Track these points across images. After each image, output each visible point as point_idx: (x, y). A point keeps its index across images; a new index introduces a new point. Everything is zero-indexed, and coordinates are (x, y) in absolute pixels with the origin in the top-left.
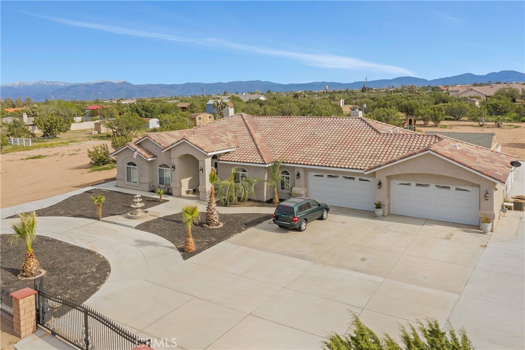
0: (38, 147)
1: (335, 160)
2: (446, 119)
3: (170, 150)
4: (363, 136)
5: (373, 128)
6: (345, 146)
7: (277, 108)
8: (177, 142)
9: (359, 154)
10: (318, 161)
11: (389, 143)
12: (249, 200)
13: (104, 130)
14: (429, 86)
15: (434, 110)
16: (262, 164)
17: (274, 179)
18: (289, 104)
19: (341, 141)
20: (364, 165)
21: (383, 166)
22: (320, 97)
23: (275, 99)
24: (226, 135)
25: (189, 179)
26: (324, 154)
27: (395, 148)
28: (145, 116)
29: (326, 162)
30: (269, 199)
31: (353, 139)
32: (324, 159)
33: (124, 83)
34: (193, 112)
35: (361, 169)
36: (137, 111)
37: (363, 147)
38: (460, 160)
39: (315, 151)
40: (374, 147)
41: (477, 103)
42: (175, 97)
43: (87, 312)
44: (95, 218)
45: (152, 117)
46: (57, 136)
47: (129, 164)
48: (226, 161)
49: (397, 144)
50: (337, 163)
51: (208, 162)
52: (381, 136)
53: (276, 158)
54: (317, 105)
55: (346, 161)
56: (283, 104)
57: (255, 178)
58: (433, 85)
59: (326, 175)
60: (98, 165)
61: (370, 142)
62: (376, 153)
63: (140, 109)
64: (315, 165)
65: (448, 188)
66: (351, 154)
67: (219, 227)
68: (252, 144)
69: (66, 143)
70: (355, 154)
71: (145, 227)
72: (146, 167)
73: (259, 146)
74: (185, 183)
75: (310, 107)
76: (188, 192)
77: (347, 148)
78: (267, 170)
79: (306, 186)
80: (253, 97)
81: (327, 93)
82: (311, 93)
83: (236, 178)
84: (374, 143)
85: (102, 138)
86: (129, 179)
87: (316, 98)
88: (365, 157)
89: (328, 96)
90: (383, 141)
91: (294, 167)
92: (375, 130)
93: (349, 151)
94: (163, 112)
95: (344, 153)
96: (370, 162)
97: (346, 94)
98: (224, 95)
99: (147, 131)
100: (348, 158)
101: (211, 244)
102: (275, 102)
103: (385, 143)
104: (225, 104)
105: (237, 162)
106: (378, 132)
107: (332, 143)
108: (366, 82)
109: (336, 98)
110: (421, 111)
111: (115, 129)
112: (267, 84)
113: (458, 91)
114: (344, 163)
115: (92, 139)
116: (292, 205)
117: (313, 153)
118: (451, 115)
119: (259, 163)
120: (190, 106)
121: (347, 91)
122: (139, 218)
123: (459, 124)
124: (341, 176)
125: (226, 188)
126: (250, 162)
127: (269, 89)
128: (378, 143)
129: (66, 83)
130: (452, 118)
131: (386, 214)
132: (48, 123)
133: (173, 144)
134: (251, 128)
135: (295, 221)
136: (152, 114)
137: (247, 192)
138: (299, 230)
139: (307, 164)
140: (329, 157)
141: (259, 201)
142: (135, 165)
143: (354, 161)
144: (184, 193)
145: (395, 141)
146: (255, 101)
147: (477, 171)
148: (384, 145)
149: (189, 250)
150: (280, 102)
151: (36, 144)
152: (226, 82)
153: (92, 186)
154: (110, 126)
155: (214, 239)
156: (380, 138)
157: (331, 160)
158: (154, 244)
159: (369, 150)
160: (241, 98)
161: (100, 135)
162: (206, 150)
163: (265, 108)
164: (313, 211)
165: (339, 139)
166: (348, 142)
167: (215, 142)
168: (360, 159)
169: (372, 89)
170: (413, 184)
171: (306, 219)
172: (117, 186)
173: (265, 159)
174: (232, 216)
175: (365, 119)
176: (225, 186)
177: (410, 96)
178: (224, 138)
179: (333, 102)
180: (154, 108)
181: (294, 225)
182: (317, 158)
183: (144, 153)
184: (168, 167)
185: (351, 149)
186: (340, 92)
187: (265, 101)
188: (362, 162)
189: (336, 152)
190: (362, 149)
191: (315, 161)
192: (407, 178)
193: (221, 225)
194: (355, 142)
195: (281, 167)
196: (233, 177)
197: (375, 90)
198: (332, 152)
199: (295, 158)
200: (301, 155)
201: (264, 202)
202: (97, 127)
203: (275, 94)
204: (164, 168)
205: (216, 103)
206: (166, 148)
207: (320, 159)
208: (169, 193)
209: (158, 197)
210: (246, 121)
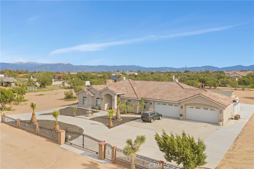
0: (40, 91)
1: (165, 98)
2: (220, 86)
3: (101, 92)
4: (177, 89)
5: (181, 86)
6: (170, 93)
7: (143, 78)
8: (104, 89)
9: (175, 96)
10: (159, 98)
11: (187, 92)
12: (131, 113)
13: (66, 85)
14: (219, 71)
15: (214, 82)
16: (137, 98)
17: (141, 104)
18: (148, 77)
19: (168, 91)
20: (176, 100)
21: (183, 100)
22: (163, 74)
23: (142, 74)
24: (123, 87)
25: (108, 104)
26: (161, 96)
27: (189, 94)
28: (83, 80)
29: (162, 98)
30: (139, 112)
31: (173, 90)
32: (161, 97)
33: (69, 64)
34: (105, 79)
35: (175, 101)
36: (80, 77)
37: (177, 93)
38: (212, 99)
39: (158, 94)
40: (181, 94)
41: (237, 80)
42: (94, 72)
43: (84, 135)
44: (73, 116)
45: (87, 80)
46: (46, 87)
47: (83, 97)
48: (123, 97)
49: (190, 92)
50: (166, 99)
51: (116, 97)
52: (184, 89)
53: (143, 96)
54: (162, 78)
55: (170, 98)
56: (146, 77)
57: (134, 104)
58: (221, 71)
59: (162, 104)
60: (68, 99)
61: (179, 92)
62: (181, 95)
63: (81, 76)
64: (157, 100)
65: (208, 109)
66: (172, 96)
67: (120, 120)
68: (133, 91)
69: (51, 90)
70: (173, 96)
71: (93, 119)
72: (91, 99)
73: (136, 92)
74: (106, 105)
75: (158, 78)
76: (107, 109)
77: (170, 94)
78: (138, 101)
79: (154, 108)
80: (132, 73)
81: (168, 72)
82: (160, 72)
83: (127, 104)
84: (181, 92)
85: (66, 88)
86: (83, 104)
87: (162, 74)
88: (177, 97)
89: (167, 74)
90: (184, 91)
91: (149, 100)
92: (182, 87)
93: (171, 95)
94: (92, 78)
95: (169, 95)
96: (179, 99)
97: (177, 73)
98: (117, 72)
99: (85, 86)
100: (170, 97)
101: (118, 125)
102: (142, 76)
103: (185, 92)
104: (120, 76)
105: (127, 97)
106: (183, 88)
107: (165, 92)
108: (186, 68)
109: (171, 75)
110: (208, 82)
111: (71, 85)
112: (139, 67)
113: (229, 74)
114: (169, 99)
115: (62, 89)
116: (148, 113)
117: (157, 95)
118: (223, 84)
119: (136, 98)
120: (103, 76)
121: (177, 72)
122: (90, 116)
123: (225, 88)
124: (167, 104)
125: (123, 107)
126: (132, 98)
127: (139, 70)
128: (182, 92)
129: (41, 63)
130: (223, 85)
131: (184, 119)
132: (43, 81)
133: (102, 90)
134: (133, 85)
135: (149, 118)
136: (87, 79)
137: (131, 109)
138: (150, 122)
139: (155, 99)
140: (163, 97)
141: (135, 113)
142: (86, 98)
143: (172, 98)
144: (105, 109)
145: (189, 91)
146: (133, 75)
147: (217, 103)
148: (185, 93)
149: (110, 126)
150: (145, 76)
151: (38, 90)
152: (118, 66)
153: (68, 106)
154: (69, 83)
155: (119, 124)
156: (184, 90)
157: (164, 98)
158: (97, 124)
159: (179, 94)
160: (126, 73)
161: (64, 87)
162: (115, 92)
163: (138, 78)
164: (156, 116)
165: (168, 90)
166: (171, 91)
167: (118, 89)
168: (175, 98)
169: (190, 71)
170: (195, 107)
171: (153, 118)
172: (78, 106)
173: (138, 97)
174: (125, 117)
175: (179, 83)
176: (122, 107)
177: (206, 75)
178: (122, 88)
179: (169, 77)
180: (88, 76)
181: (148, 120)
182: (158, 97)
183: (90, 93)
184: (99, 99)
185: (172, 94)
186: (174, 72)
187: (138, 75)
188: (175, 99)
189: (166, 95)
190: (176, 94)
191: (157, 98)
192: (192, 105)
193: (121, 120)
194: (174, 91)
195: (145, 100)
196: (125, 103)
197: (192, 72)
198: (165, 95)
199: (150, 97)
200: (152, 96)
201: (137, 113)
202: (63, 84)
203: (142, 72)
204: (98, 99)
205: (116, 75)
206: (99, 91)
207: (160, 97)
208: (100, 109)
209: (96, 110)
210: (131, 82)
